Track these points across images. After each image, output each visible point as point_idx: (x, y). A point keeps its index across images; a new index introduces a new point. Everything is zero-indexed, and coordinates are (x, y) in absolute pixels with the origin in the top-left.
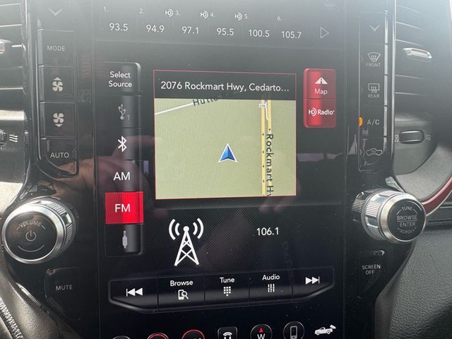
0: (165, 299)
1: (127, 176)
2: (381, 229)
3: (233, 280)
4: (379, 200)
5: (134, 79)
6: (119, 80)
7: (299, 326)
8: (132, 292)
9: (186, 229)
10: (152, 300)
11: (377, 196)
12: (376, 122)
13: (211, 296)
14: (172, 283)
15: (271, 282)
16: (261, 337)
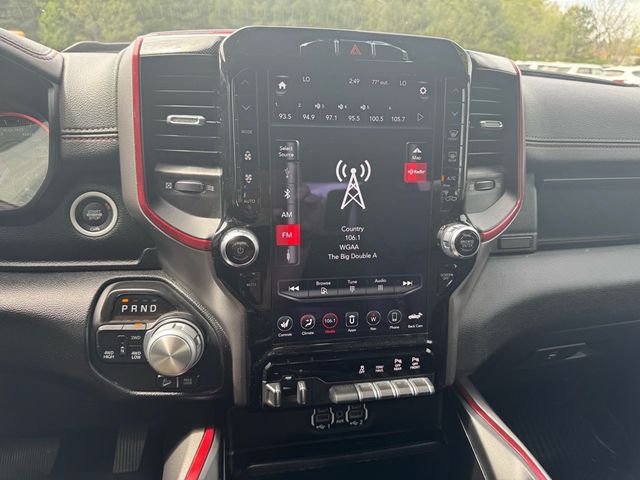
0: (313, 293)
1: (290, 215)
2: (451, 250)
3: (356, 282)
4: (452, 231)
5: (295, 152)
6: (285, 152)
7: (398, 312)
8: (293, 289)
10: (305, 294)
11: (452, 228)
12: (453, 178)
13: (342, 292)
14: (318, 283)
15: (380, 284)
16: (373, 319)
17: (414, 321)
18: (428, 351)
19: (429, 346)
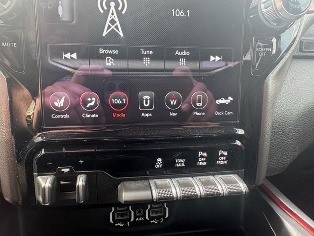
0: (95, 64)
3: (151, 53)
7: (203, 95)
8: (68, 55)
9: (112, 4)
10: (84, 64)
14: (101, 51)
15: (182, 57)
16: (173, 102)
17: (222, 107)
18: (238, 143)
19: (240, 137)
